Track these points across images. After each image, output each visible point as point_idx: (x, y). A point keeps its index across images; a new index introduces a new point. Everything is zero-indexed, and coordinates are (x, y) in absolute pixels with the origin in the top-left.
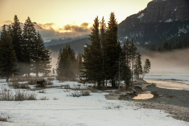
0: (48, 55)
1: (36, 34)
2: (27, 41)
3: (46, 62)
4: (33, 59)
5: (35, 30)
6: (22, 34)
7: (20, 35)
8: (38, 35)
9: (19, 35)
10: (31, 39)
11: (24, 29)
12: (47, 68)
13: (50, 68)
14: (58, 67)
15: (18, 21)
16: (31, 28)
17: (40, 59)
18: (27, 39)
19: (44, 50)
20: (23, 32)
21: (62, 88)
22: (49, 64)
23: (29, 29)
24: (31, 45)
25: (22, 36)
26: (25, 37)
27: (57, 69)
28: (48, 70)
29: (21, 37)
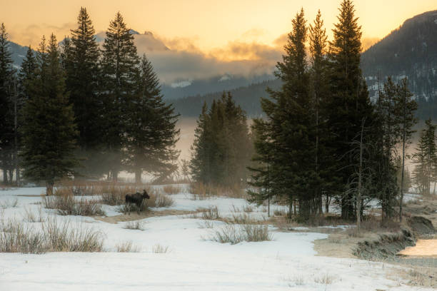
0: (171, 121)
1: (138, 62)
2: (112, 80)
3: (165, 142)
4: (128, 131)
5: (135, 51)
6: (98, 62)
7: (93, 64)
8: (145, 63)
9: (90, 65)
10: (125, 75)
11: (104, 46)
12: (167, 158)
13: (176, 158)
14: (194, 157)
15: (90, 24)
16: (126, 44)
17: (147, 132)
18: (114, 76)
19: (160, 108)
20: (102, 56)
21: (195, 217)
22: (172, 148)
23: (119, 47)
24: (125, 93)
25: (99, 66)
26: (108, 69)
27: (193, 161)
28: (169, 166)
29: (96, 69)
